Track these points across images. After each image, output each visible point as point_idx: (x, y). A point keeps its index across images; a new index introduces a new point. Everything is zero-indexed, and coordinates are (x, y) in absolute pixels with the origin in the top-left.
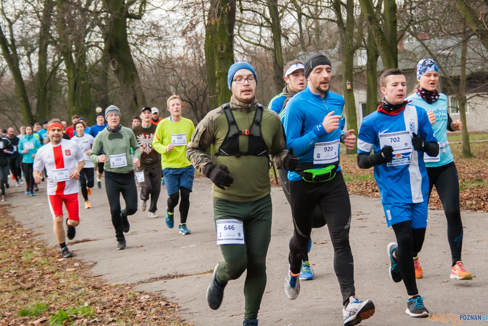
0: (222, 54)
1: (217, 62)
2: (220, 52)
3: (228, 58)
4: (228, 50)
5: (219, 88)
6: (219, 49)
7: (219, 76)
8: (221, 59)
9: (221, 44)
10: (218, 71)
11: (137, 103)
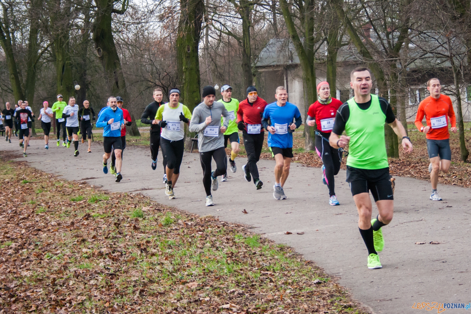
0: (188, 54)
1: (184, 59)
2: (187, 52)
3: (193, 56)
4: (193, 51)
5: (185, 79)
6: (186, 49)
7: (185, 70)
8: (188, 57)
9: (188, 45)
10: (185, 66)
11: (118, 87)
